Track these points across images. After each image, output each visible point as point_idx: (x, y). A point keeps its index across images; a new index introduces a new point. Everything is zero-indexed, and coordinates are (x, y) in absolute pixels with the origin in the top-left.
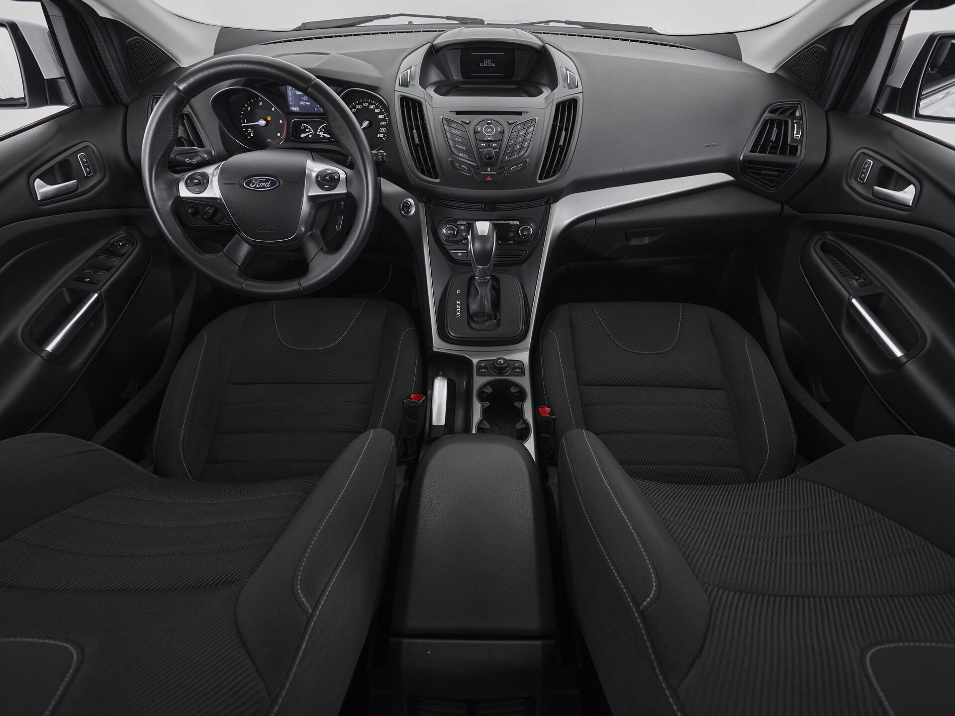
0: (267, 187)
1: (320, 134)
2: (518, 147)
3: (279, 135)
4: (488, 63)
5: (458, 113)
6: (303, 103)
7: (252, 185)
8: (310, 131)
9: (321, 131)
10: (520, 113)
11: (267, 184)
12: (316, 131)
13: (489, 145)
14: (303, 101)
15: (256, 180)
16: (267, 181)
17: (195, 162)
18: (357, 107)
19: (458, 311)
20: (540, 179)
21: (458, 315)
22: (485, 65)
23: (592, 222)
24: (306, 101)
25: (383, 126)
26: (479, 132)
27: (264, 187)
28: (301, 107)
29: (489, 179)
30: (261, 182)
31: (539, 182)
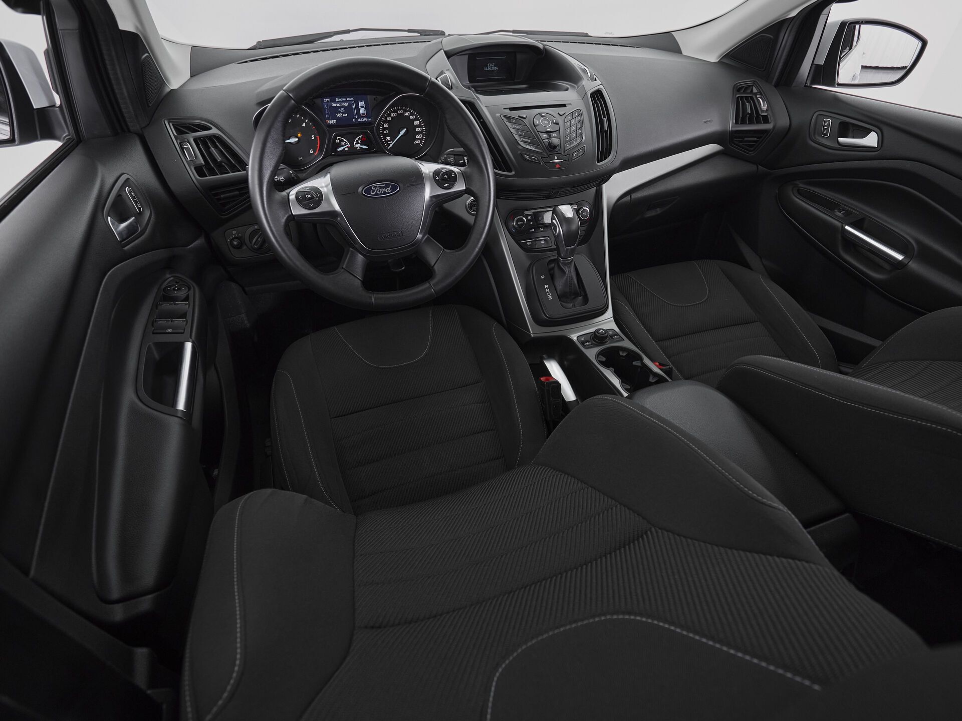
0: (389, 193)
1: (357, 145)
2: (574, 135)
3: (311, 151)
4: (492, 67)
5: (511, 109)
6: (340, 115)
7: (373, 192)
8: (346, 144)
9: (357, 143)
10: (564, 106)
11: (388, 190)
12: (352, 144)
13: (550, 136)
14: (340, 112)
15: (376, 187)
16: (387, 186)
17: (283, 180)
18: (392, 116)
19: (549, 294)
20: (598, 162)
21: (550, 298)
22: (489, 69)
23: (628, 198)
24: (343, 113)
25: (419, 133)
26: (537, 125)
27: (385, 193)
28: (338, 119)
29: (558, 166)
30: (381, 188)
31: (599, 164)
